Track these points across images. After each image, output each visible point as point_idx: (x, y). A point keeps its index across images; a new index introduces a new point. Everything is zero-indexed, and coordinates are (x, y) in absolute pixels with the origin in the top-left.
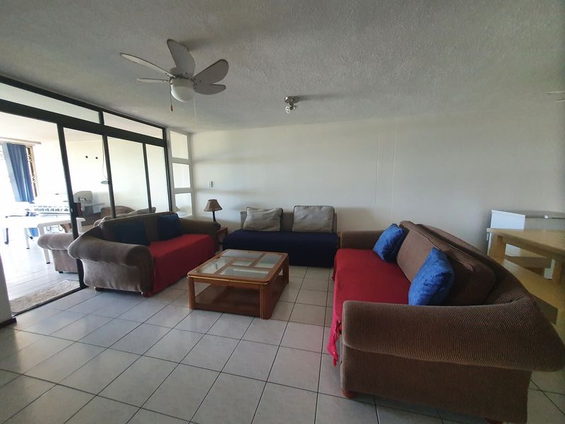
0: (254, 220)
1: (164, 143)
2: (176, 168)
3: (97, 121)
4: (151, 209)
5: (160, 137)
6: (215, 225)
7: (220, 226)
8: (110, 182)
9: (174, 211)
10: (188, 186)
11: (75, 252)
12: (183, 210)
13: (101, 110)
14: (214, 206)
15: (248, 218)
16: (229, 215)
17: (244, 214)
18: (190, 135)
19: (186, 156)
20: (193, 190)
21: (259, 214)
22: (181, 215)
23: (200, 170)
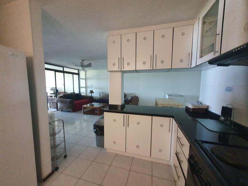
0: (103, 96)
1: (78, 74)
2: (81, 81)
3: (62, 70)
4: (74, 92)
5: (77, 72)
6: (92, 97)
7: (93, 98)
8: (64, 85)
9: (80, 93)
10: (85, 86)
11: (57, 101)
12: (83, 93)
13: (63, 67)
14: (92, 92)
15: (101, 96)
16: (96, 95)
17: (100, 94)
18: (86, 71)
19: (84, 77)
20: (86, 87)
21: (104, 95)
22: (82, 94)
23: (88, 81)
